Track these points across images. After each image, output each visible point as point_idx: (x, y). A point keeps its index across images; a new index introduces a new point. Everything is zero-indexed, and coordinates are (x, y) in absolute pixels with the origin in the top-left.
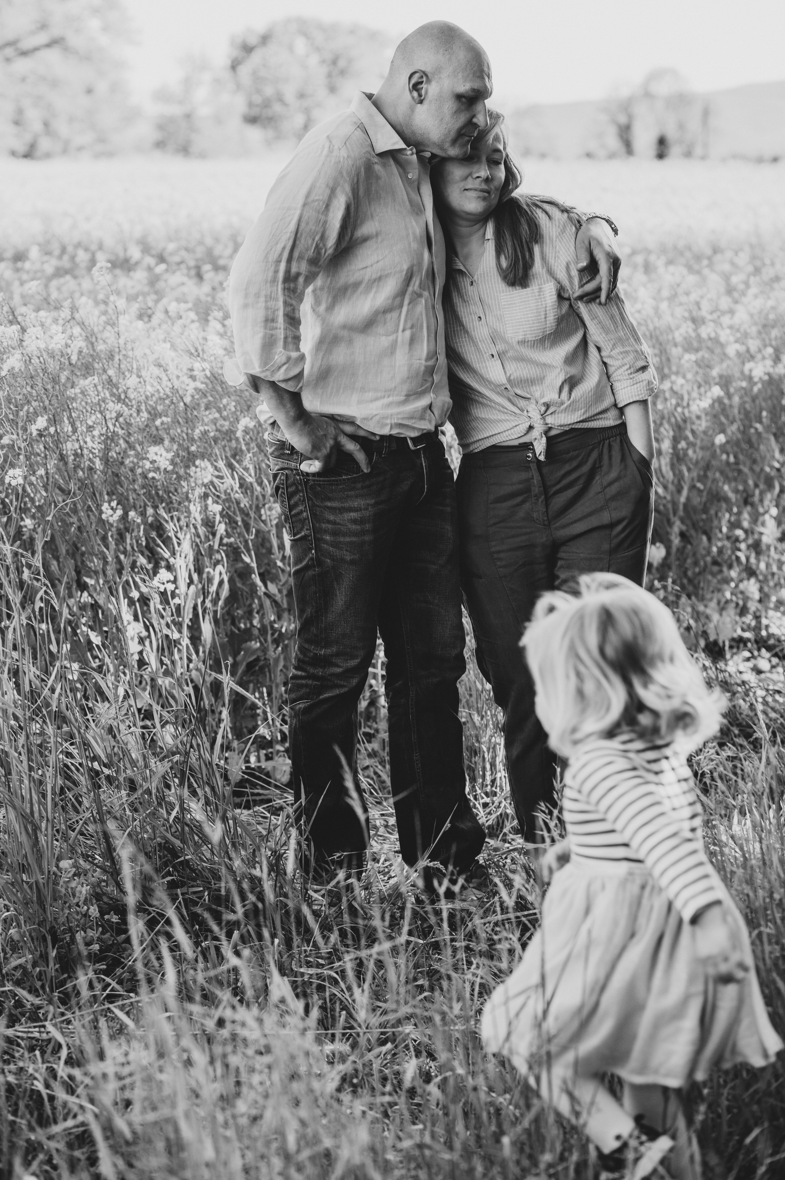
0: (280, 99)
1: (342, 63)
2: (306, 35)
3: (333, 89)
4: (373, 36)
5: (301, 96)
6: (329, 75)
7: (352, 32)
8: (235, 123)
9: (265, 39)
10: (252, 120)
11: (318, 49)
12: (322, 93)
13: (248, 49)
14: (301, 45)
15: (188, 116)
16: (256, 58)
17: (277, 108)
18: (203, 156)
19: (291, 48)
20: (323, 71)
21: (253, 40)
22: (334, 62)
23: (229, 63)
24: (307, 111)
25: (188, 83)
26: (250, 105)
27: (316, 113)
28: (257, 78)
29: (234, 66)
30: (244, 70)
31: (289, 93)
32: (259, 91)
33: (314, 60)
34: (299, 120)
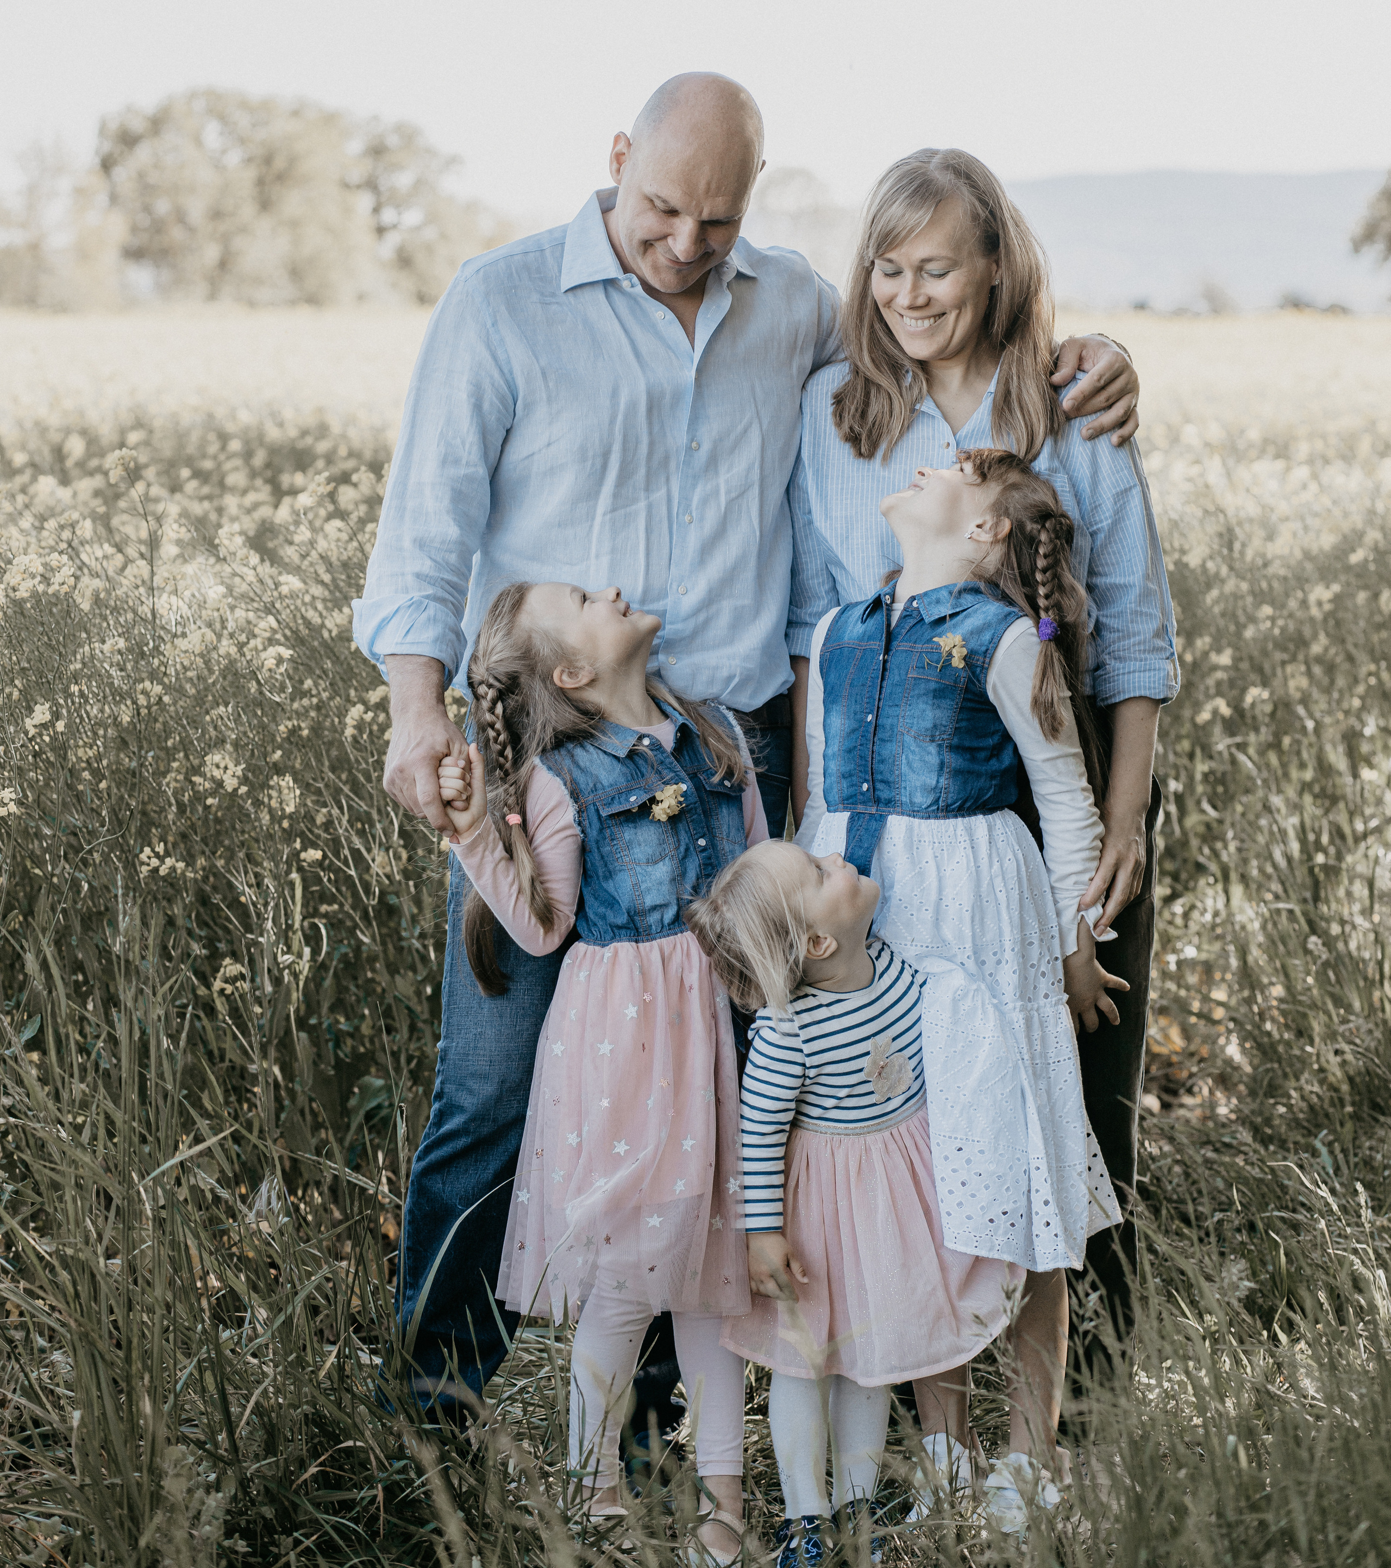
0: (180, 217)
1: (279, 163)
2: (223, 118)
3: (265, 204)
4: (330, 119)
5: (217, 215)
6: (260, 182)
7: (296, 113)
8: (110, 257)
9: (157, 124)
10: (134, 254)
11: (242, 141)
12: (248, 211)
13: (128, 140)
14: (212, 135)
15: (34, 247)
16: (143, 154)
17: (177, 234)
18: (61, 308)
19: (198, 141)
20: (250, 174)
21: (137, 125)
22: (268, 160)
23: (97, 161)
24: (225, 240)
25: (32, 192)
26: (134, 229)
27: (239, 243)
28: (146, 188)
29: (107, 165)
30: (123, 174)
31: (196, 210)
32: (147, 209)
33: (234, 158)
34: (211, 253)
